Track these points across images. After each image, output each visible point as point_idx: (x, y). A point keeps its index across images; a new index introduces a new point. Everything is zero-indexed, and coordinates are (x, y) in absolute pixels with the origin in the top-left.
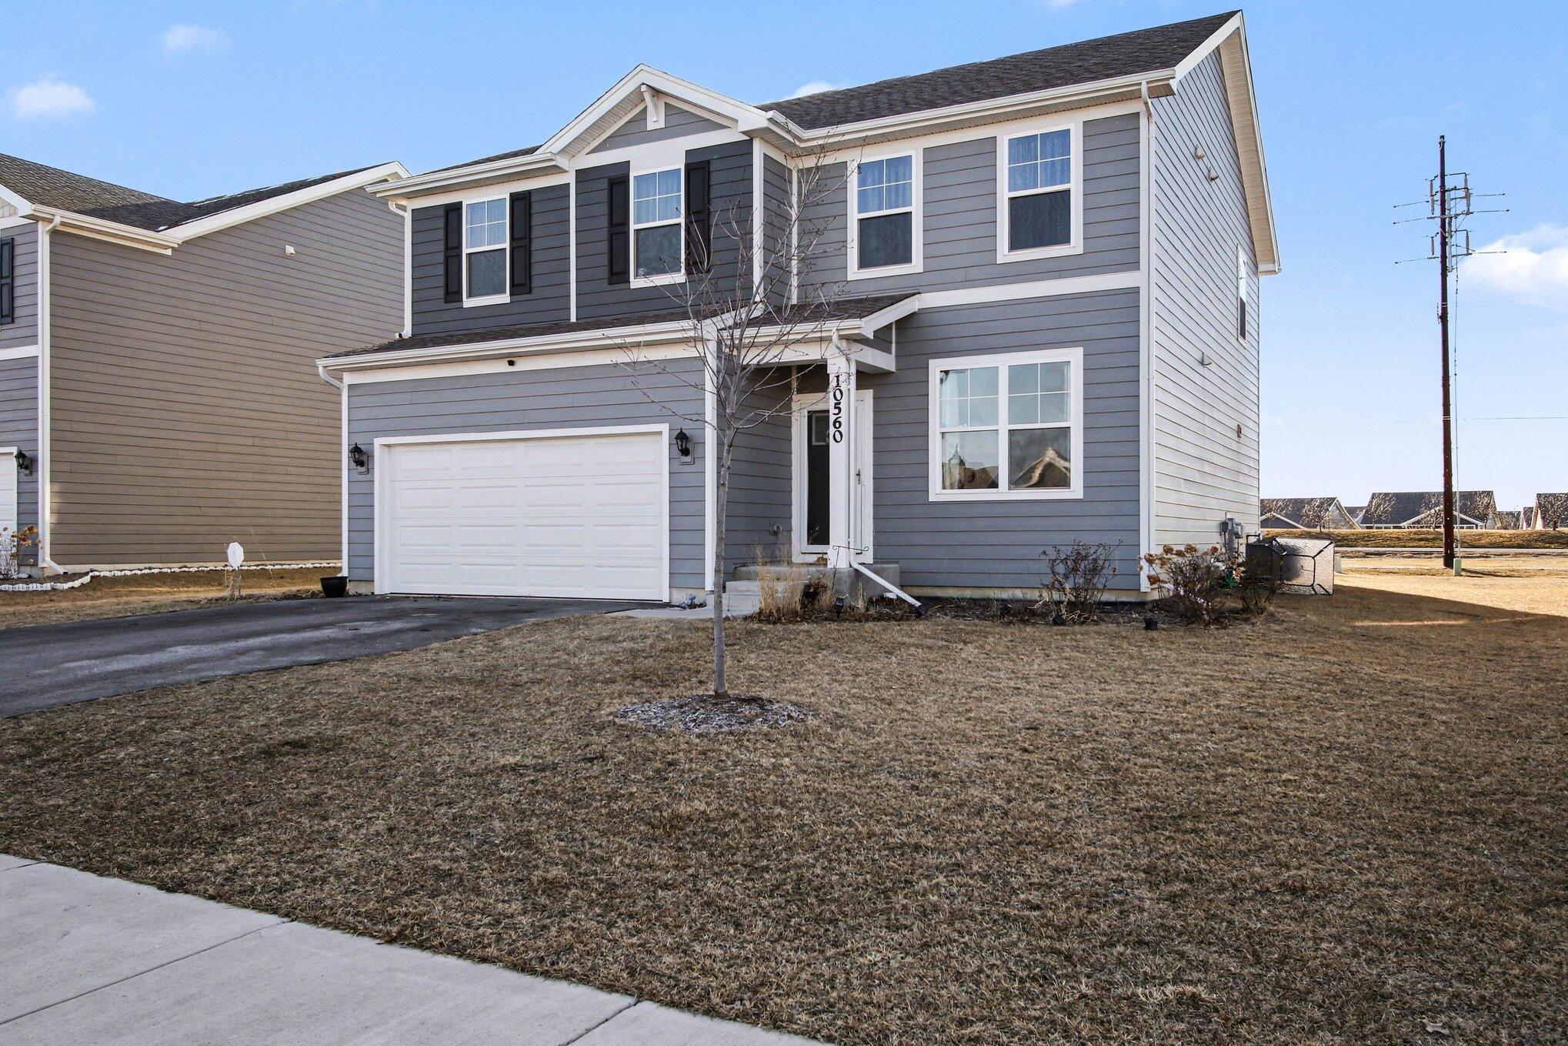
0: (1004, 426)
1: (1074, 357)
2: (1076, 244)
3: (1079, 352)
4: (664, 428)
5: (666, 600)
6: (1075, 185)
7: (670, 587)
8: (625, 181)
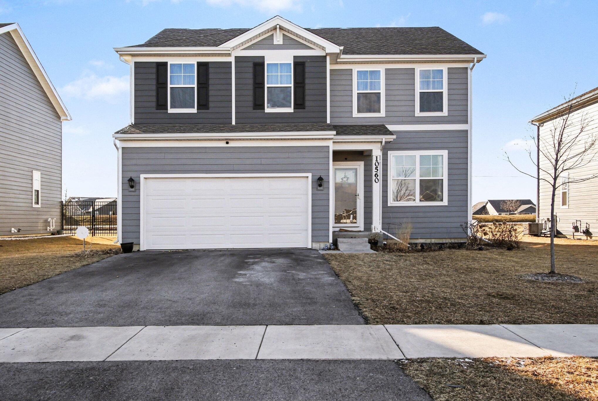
0: (418, 179)
1: (445, 153)
2: (445, 112)
3: (446, 152)
4: (310, 175)
5: (310, 247)
6: (445, 91)
7: (312, 242)
8: (263, 64)
